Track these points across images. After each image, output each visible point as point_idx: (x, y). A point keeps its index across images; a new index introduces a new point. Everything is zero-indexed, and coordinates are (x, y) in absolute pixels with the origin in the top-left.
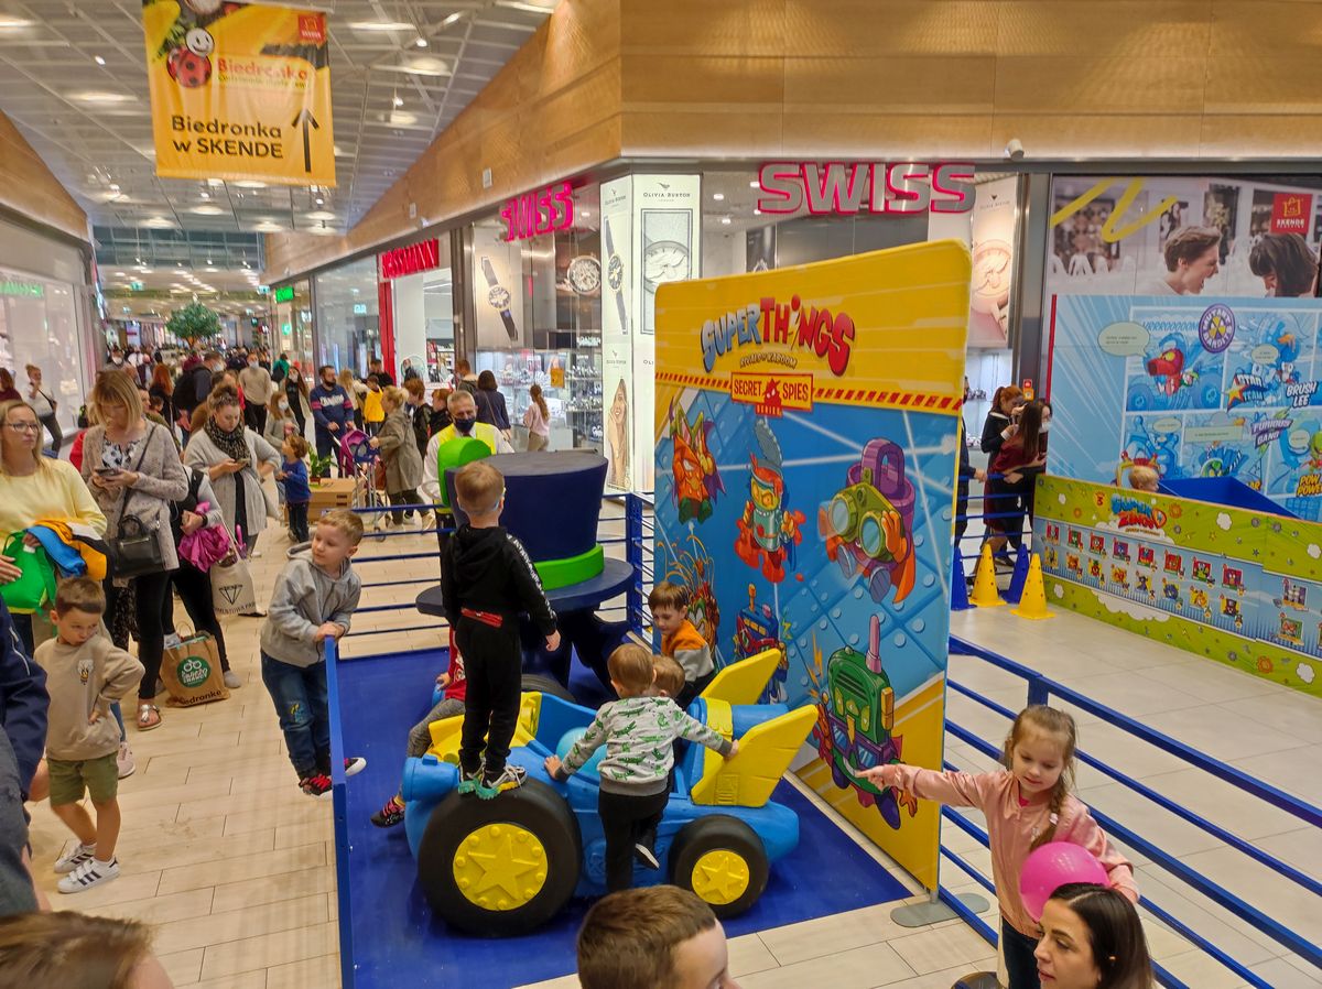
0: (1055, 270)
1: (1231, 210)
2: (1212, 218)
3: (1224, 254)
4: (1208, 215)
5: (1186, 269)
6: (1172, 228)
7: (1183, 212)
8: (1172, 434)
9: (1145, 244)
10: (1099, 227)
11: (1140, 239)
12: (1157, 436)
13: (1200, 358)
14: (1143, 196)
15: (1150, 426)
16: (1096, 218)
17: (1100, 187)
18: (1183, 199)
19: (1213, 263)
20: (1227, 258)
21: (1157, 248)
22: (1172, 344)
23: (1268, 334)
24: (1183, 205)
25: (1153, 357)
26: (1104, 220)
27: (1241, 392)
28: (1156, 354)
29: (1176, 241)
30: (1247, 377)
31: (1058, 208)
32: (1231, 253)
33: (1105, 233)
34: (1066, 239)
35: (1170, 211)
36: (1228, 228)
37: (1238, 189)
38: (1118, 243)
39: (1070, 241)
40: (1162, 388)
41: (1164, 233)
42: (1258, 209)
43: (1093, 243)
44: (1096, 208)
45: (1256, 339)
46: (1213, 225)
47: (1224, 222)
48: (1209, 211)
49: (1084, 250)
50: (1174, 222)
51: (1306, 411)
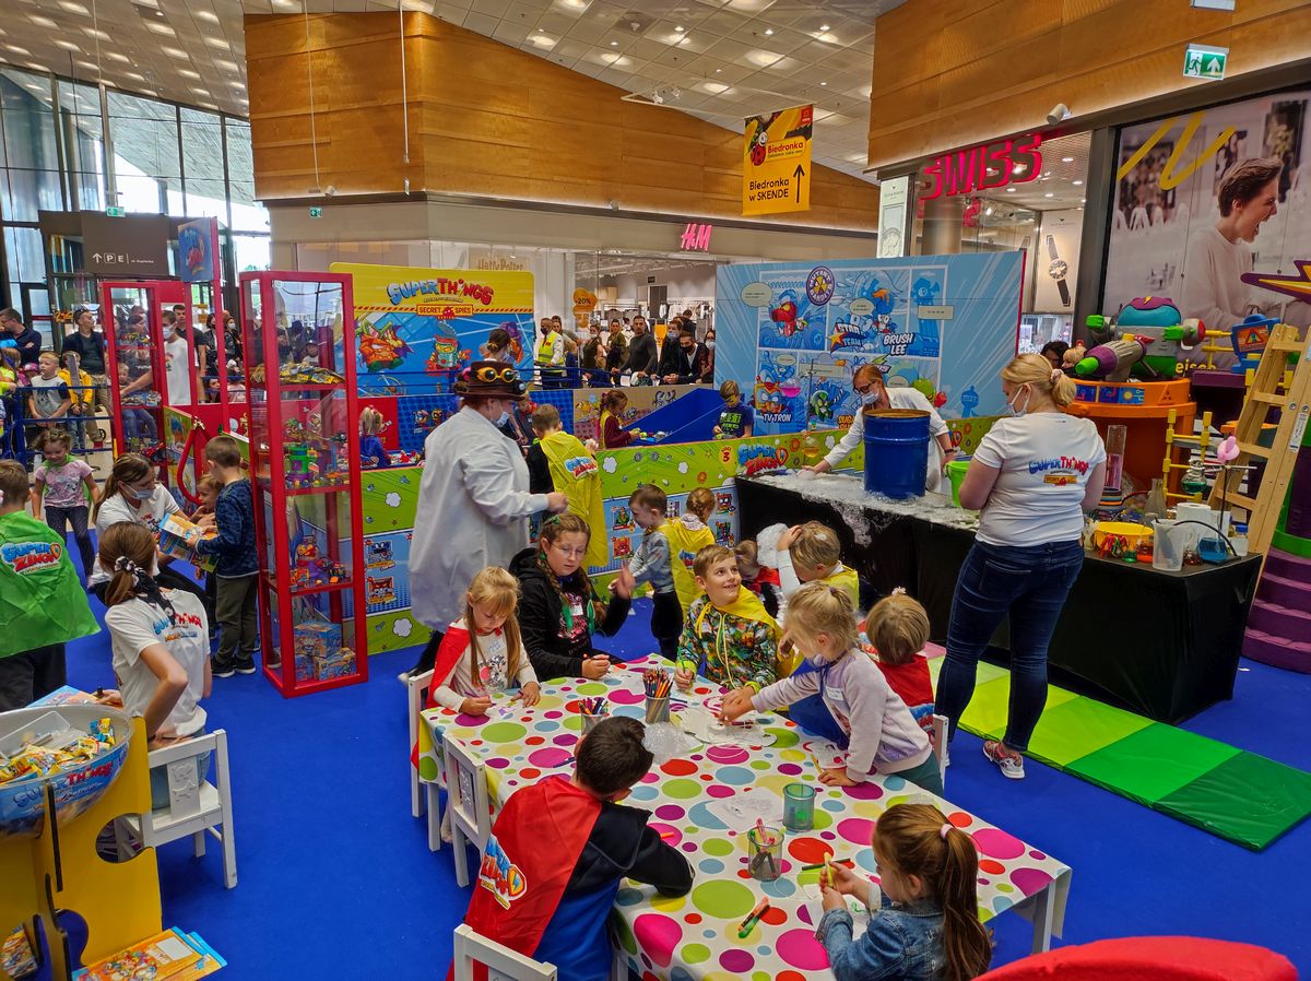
0: (1118, 226)
1: (1296, 130)
2: (1273, 146)
3: (1285, 186)
4: (1269, 142)
5: (1241, 212)
6: (1228, 165)
7: (1240, 143)
8: (790, 367)
9: (1200, 188)
10: (1158, 174)
11: (1194, 183)
12: (779, 367)
13: (808, 309)
14: (1201, 133)
15: (774, 359)
16: (1156, 166)
17: (1161, 130)
18: (1241, 128)
19: (1270, 202)
20: (1289, 193)
21: (1211, 191)
22: (787, 299)
23: (863, 289)
24: (1241, 135)
25: (775, 308)
26: (1163, 166)
27: (841, 338)
28: (777, 306)
29: (1231, 179)
30: (846, 326)
31: (1125, 160)
32: (1293, 186)
33: (1163, 181)
34: (1129, 192)
35: (1226, 145)
36: (1291, 155)
37: (1305, 102)
38: (1174, 189)
39: (1132, 192)
40: (782, 332)
41: (1220, 172)
43: (1151, 193)
44: (1156, 154)
45: (853, 294)
46: (1274, 154)
47: (1287, 148)
48: (1270, 136)
49: (1143, 202)
50: (1230, 156)
51: (904, 359)
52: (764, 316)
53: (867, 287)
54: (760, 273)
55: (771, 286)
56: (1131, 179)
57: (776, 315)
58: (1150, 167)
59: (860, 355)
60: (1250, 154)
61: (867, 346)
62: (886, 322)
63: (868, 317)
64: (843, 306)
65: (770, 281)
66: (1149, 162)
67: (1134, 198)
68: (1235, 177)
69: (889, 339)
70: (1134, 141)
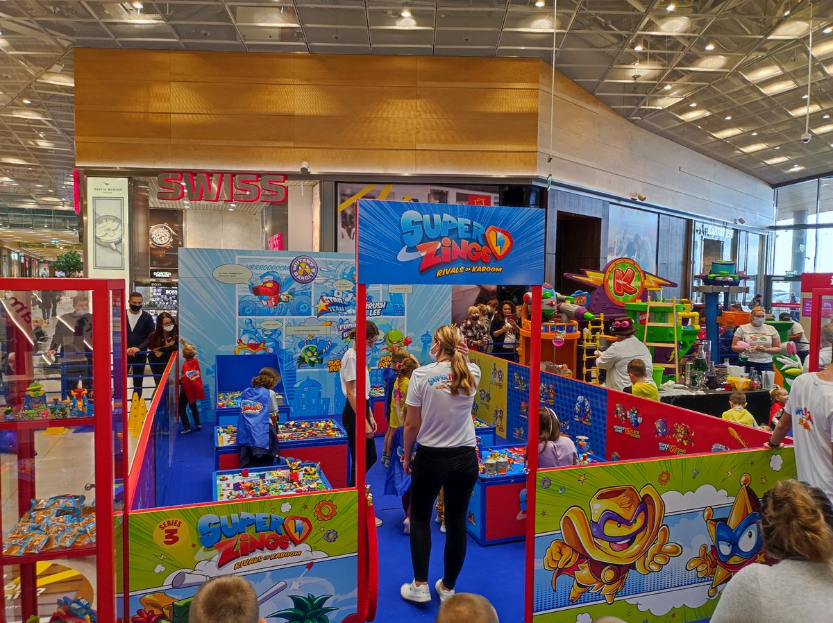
0: (343, 237)
8: (276, 330)
12: (264, 331)
13: (293, 286)
14: (392, 195)
15: (258, 325)
17: (366, 189)
22: (271, 278)
23: (344, 273)
24: (415, 201)
25: (256, 285)
27: (327, 306)
28: (259, 283)
30: (331, 298)
37: (447, 192)
39: (350, 220)
40: (265, 303)
45: (335, 276)
51: (379, 319)
52: (242, 291)
53: (347, 272)
54: (237, 257)
55: (251, 267)
57: (256, 291)
59: (344, 317)
61: (349, 311)
63: (349, 292)
64: (327, 284)
65: (249, 264)
67: (352, 223)
70: (348, 192)
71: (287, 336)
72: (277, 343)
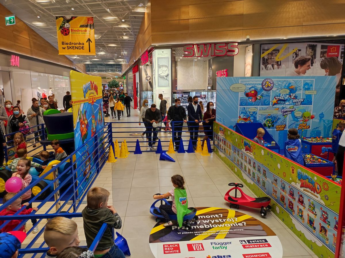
0: (263, 69)
1: (314, 51)
2: (308, 54)
3: (312, 63)
4: (307, 53)
5: (301, 68)
6: (296, 57)
7: (299, 52)
9: (288, 62)
10: (275, 57)
11: (287, 60)
12: (250, 112)
13: (262, 92)
14: (288, 49)
15: (247, 110)
16: (274, 55)
17: (275, 47)
18: (299, 49)
19: (309, 66)
20: (313, 64)
21: (292, 62)
22: (253, 89)
23: (285, 86)
25: (247, 92)
26: (276, 55)
27: (277, 101)
28: (248, 91)
29: (298, 60)
30: (279, 97)
31: (263, 53)
32: (314, 63)
33: (277, 59)
34: (265, 61)
35: (295, 52)
36: (313, 56)
37: (316, 45)
38: (280, 61)
40: (251, 100)
41: (294, 58)
42: (323, 50)
43: (273, 62)
44: (274, 52)
45: (281, 87)
46: (309, 55)
47: (312, 54)
48: (308, 51)
49: (271, 63)
50: (297, 55)
51: (300, 106)
52: (242, 95)
53: (287, 85)
54: (240, 80)
55: (245, 85)
56: (266, 58)
57: (247, 95)
58: (272, 55)
59: (284, 106)
60: (302, 55)
61: (287, 103)
62: (294, 96)
63: (287, 94)
64: (278, 91)
65: (245, 83)
66: (272, 54)
67: (267, 62)
68: (299, 60)
69: (295, 101)
70: (266, 48)
71: (259, 114)
72: (255, 117)
